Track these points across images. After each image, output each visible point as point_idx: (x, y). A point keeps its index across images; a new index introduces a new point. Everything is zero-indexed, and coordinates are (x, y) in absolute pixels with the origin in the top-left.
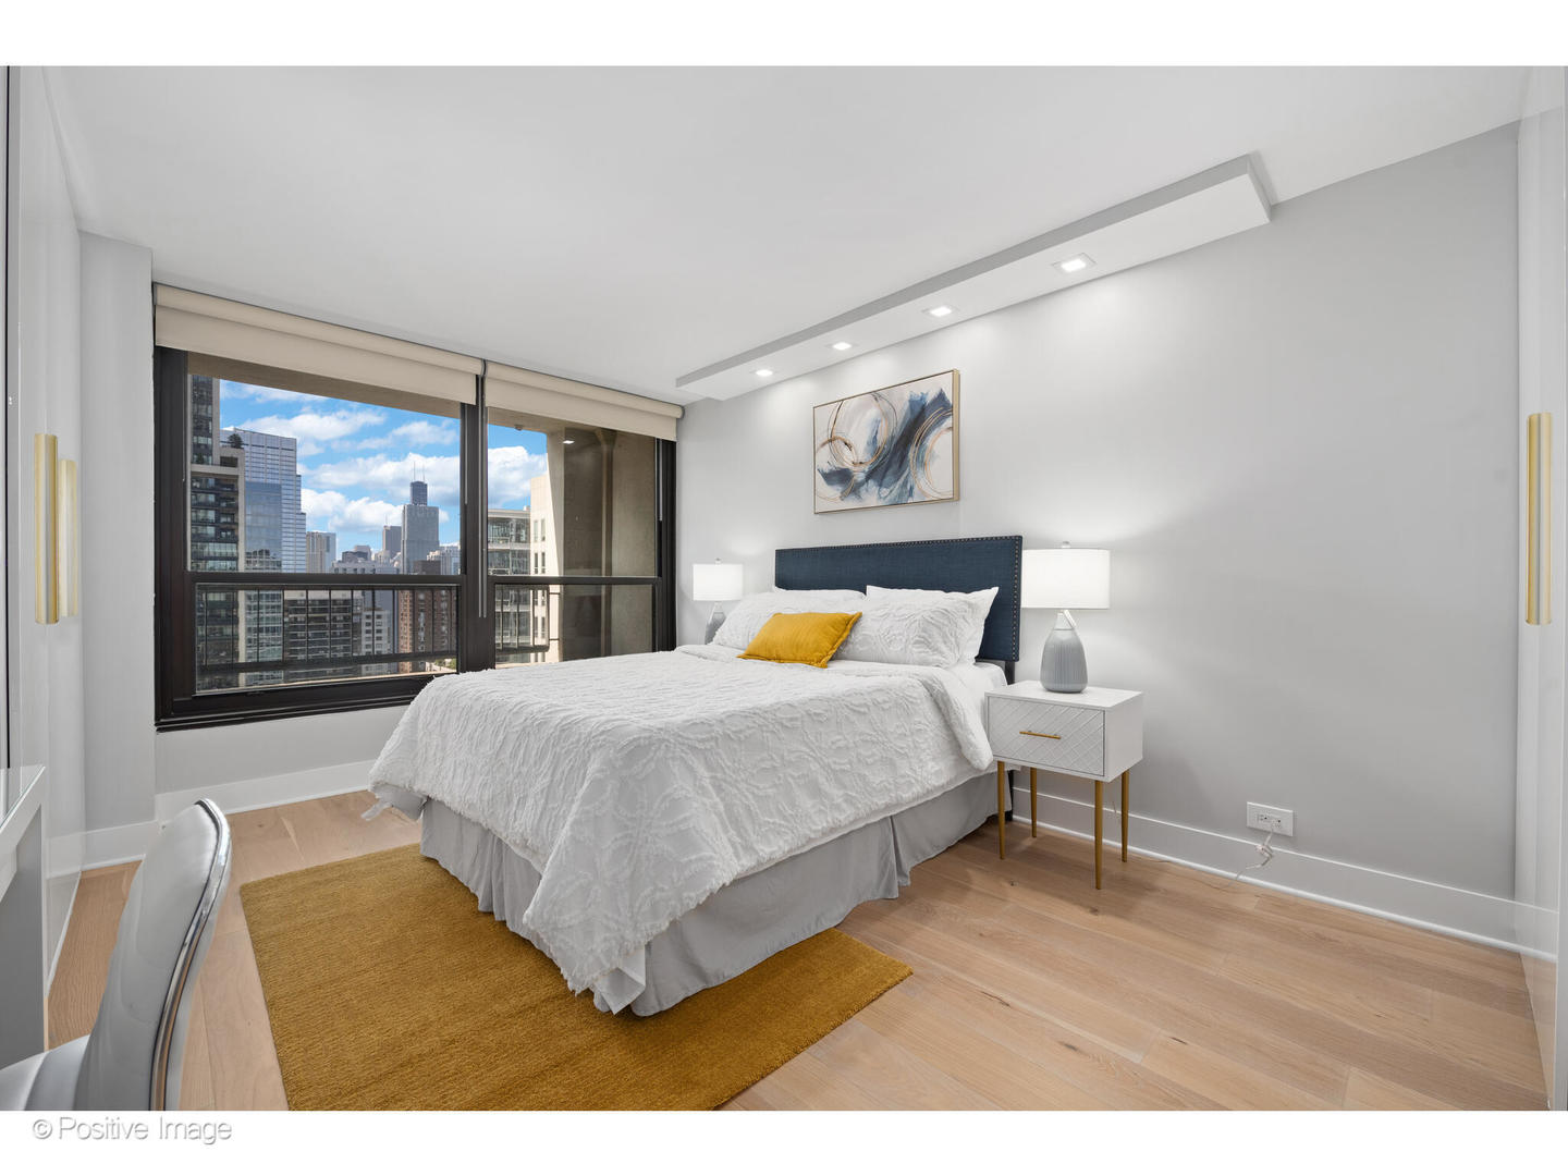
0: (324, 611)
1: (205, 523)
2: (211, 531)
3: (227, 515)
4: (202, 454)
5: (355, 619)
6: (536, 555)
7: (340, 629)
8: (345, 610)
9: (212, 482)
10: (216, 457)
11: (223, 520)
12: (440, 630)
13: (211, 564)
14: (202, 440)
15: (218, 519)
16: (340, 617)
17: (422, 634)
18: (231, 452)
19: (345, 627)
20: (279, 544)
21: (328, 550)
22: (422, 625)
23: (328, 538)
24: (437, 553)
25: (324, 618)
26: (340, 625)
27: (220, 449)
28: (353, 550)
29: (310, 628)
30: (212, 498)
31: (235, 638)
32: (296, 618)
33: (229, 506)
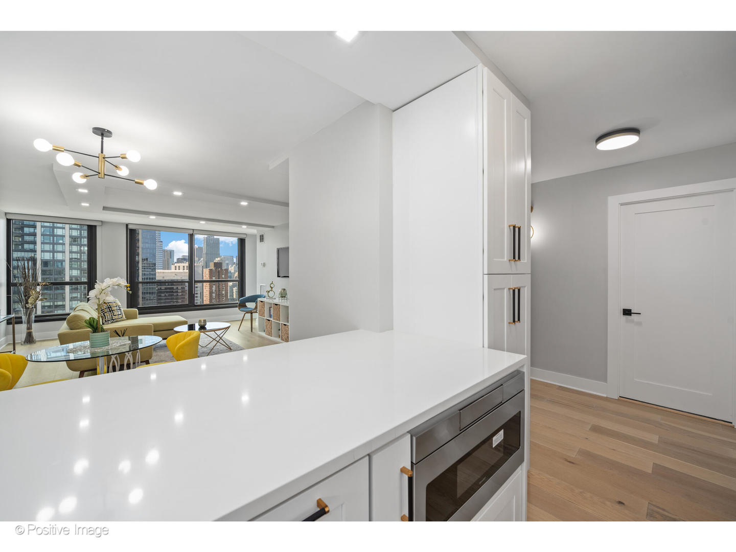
7: (180, 293)
12: (221, 293)
17: (214, 295)
21: (171, 258)
22: (214, 291)
23: (171, 252)
24: (219, 259)
25: (173, 288)
28: (181, 257)
29: (167, 292)
32: (161, 288)
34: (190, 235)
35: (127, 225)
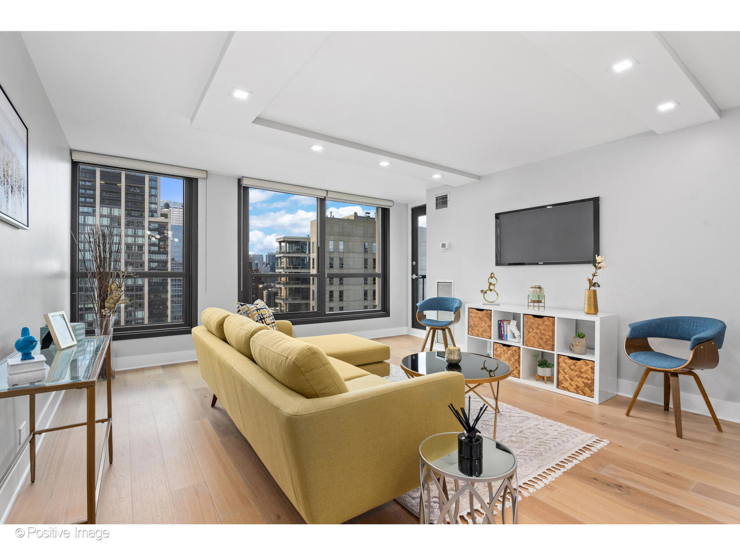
34: (321, 199)
35: (239, 181)
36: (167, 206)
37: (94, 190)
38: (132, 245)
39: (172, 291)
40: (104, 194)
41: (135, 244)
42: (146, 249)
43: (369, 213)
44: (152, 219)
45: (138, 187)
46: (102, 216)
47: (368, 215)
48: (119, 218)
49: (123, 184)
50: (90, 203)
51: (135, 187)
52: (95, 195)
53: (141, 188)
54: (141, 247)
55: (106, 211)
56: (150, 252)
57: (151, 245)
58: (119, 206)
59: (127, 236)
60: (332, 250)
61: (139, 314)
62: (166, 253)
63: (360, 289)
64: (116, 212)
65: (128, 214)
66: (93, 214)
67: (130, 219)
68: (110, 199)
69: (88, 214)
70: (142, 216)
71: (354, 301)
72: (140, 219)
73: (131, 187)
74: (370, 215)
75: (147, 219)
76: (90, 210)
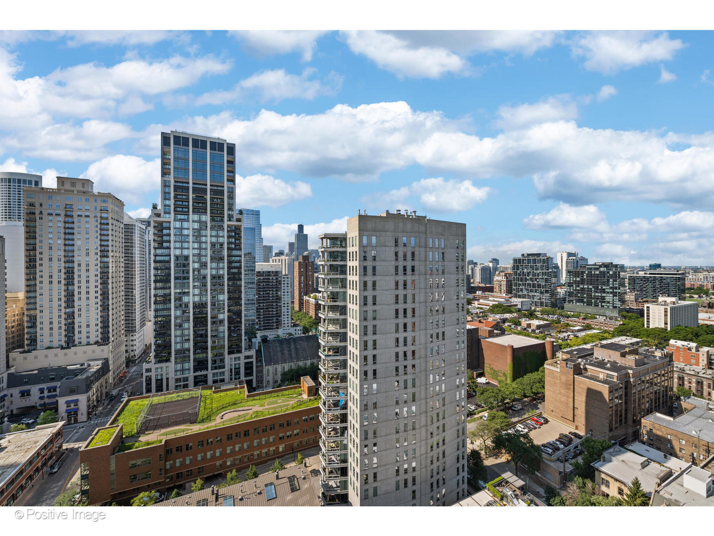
0: (269, 275)
1: (232, 243)
2: (233, 246)
3: (238, 240)
4: (230, 218)
5: (279, 279)
6: (350, 253)
8: (276, 275)
9: (233, 228)
10: (235, 219)
11: (237, 242)
13: (233, 258)
14: (230, 212)
15: (235, 241)
16: (274, 278)
17: (302, 285)
18: (239, 216)
19: (276, 282)
20: (254, 249)
21: (270, 251)
23: (269, 247)
24: (307, 252)
25: (269, 278)
26: (274, 281)
27: (236, 216)
29: (265, 282)
30: (233, 234)
31: (241, 286)
32: (260, 278)
33: (239, 237)
36: (241, 212)
37: (188, 202)
38: (215, 243)
39: (245, 279)
40: (195, 204)
41: (218, 243)
42: (226, 246)
43: (400, 211)
44: (230, 223)
45: (220, 198)
46: (194, 221)
47: (398, 212)
48: (206, 222)
49: (208, 197)
50: (185, 212)
51: (217, 198)
52: (189, 205)
53: (221, 199)
54: (222, 245)
55: (196, 217)
56: (229, 249)
57: (229, 243)
58: (206, 213)
59: (211, 236)
60: (366, 245)
61: (221, 297)
62: (240, 249)
63: (392, 279)
64: (203, 218)
65: (213, 220)
66: (188, 221)
67: (213, 224)
68: (200, 208)
69: (184, 220)
70: (222, 221)
71: (386, 290)
72: (221, 224)
73: (215, 198)
74: (401, 212)
75: (226, 223)
76: (186, 217)
